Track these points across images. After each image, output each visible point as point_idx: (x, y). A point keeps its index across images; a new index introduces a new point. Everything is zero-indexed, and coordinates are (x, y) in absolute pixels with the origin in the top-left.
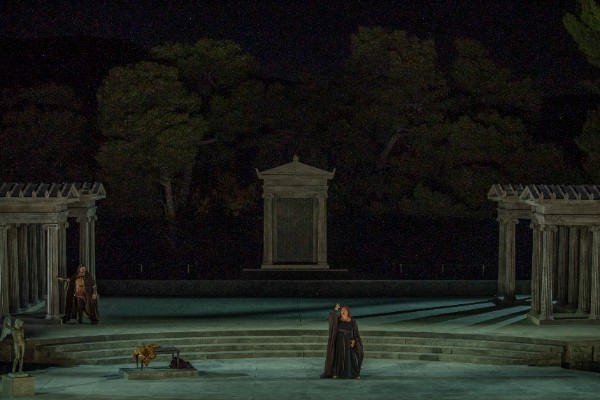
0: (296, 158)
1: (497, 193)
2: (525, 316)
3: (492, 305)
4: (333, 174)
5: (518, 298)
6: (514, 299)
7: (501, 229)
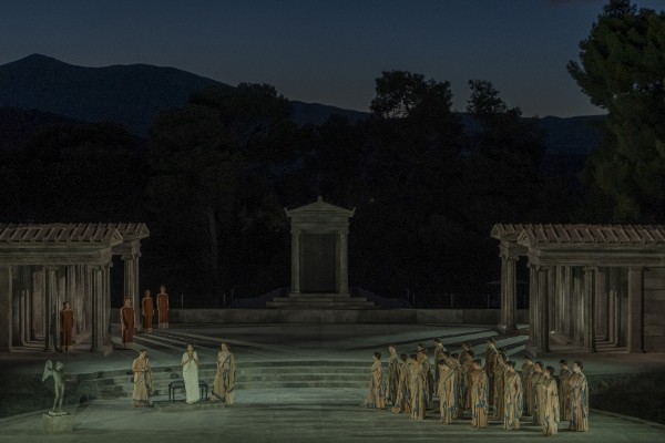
0: (320, 198)
1: (498, 232)
2: (523, 347)
3: (494, 334)
4: (353, 212)
5: (519, 327)
6: (516, 329)
7: (503, 263)
